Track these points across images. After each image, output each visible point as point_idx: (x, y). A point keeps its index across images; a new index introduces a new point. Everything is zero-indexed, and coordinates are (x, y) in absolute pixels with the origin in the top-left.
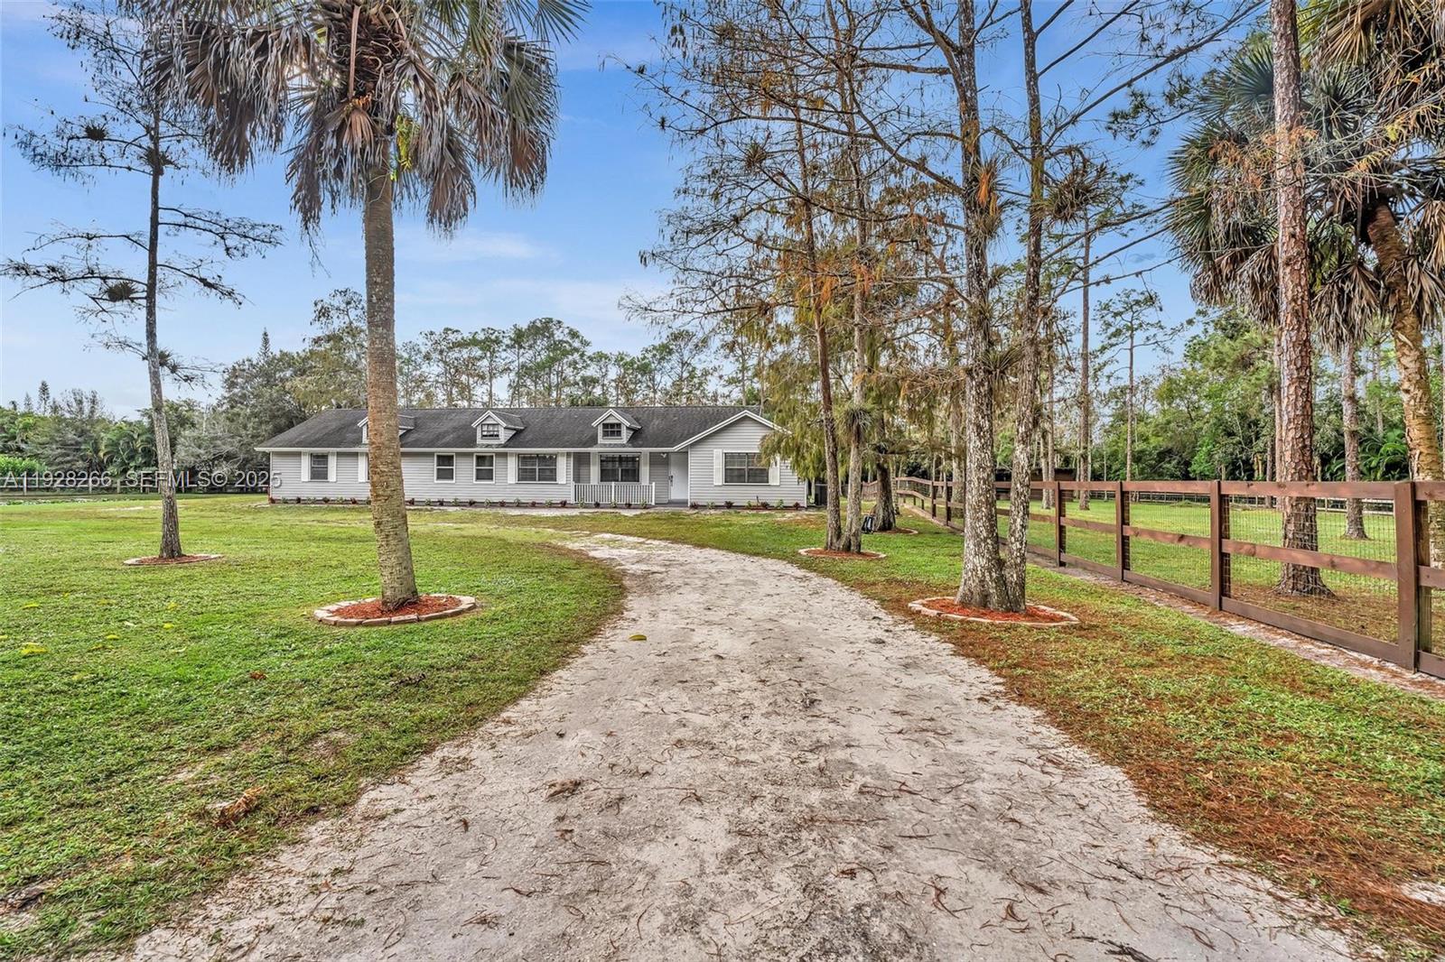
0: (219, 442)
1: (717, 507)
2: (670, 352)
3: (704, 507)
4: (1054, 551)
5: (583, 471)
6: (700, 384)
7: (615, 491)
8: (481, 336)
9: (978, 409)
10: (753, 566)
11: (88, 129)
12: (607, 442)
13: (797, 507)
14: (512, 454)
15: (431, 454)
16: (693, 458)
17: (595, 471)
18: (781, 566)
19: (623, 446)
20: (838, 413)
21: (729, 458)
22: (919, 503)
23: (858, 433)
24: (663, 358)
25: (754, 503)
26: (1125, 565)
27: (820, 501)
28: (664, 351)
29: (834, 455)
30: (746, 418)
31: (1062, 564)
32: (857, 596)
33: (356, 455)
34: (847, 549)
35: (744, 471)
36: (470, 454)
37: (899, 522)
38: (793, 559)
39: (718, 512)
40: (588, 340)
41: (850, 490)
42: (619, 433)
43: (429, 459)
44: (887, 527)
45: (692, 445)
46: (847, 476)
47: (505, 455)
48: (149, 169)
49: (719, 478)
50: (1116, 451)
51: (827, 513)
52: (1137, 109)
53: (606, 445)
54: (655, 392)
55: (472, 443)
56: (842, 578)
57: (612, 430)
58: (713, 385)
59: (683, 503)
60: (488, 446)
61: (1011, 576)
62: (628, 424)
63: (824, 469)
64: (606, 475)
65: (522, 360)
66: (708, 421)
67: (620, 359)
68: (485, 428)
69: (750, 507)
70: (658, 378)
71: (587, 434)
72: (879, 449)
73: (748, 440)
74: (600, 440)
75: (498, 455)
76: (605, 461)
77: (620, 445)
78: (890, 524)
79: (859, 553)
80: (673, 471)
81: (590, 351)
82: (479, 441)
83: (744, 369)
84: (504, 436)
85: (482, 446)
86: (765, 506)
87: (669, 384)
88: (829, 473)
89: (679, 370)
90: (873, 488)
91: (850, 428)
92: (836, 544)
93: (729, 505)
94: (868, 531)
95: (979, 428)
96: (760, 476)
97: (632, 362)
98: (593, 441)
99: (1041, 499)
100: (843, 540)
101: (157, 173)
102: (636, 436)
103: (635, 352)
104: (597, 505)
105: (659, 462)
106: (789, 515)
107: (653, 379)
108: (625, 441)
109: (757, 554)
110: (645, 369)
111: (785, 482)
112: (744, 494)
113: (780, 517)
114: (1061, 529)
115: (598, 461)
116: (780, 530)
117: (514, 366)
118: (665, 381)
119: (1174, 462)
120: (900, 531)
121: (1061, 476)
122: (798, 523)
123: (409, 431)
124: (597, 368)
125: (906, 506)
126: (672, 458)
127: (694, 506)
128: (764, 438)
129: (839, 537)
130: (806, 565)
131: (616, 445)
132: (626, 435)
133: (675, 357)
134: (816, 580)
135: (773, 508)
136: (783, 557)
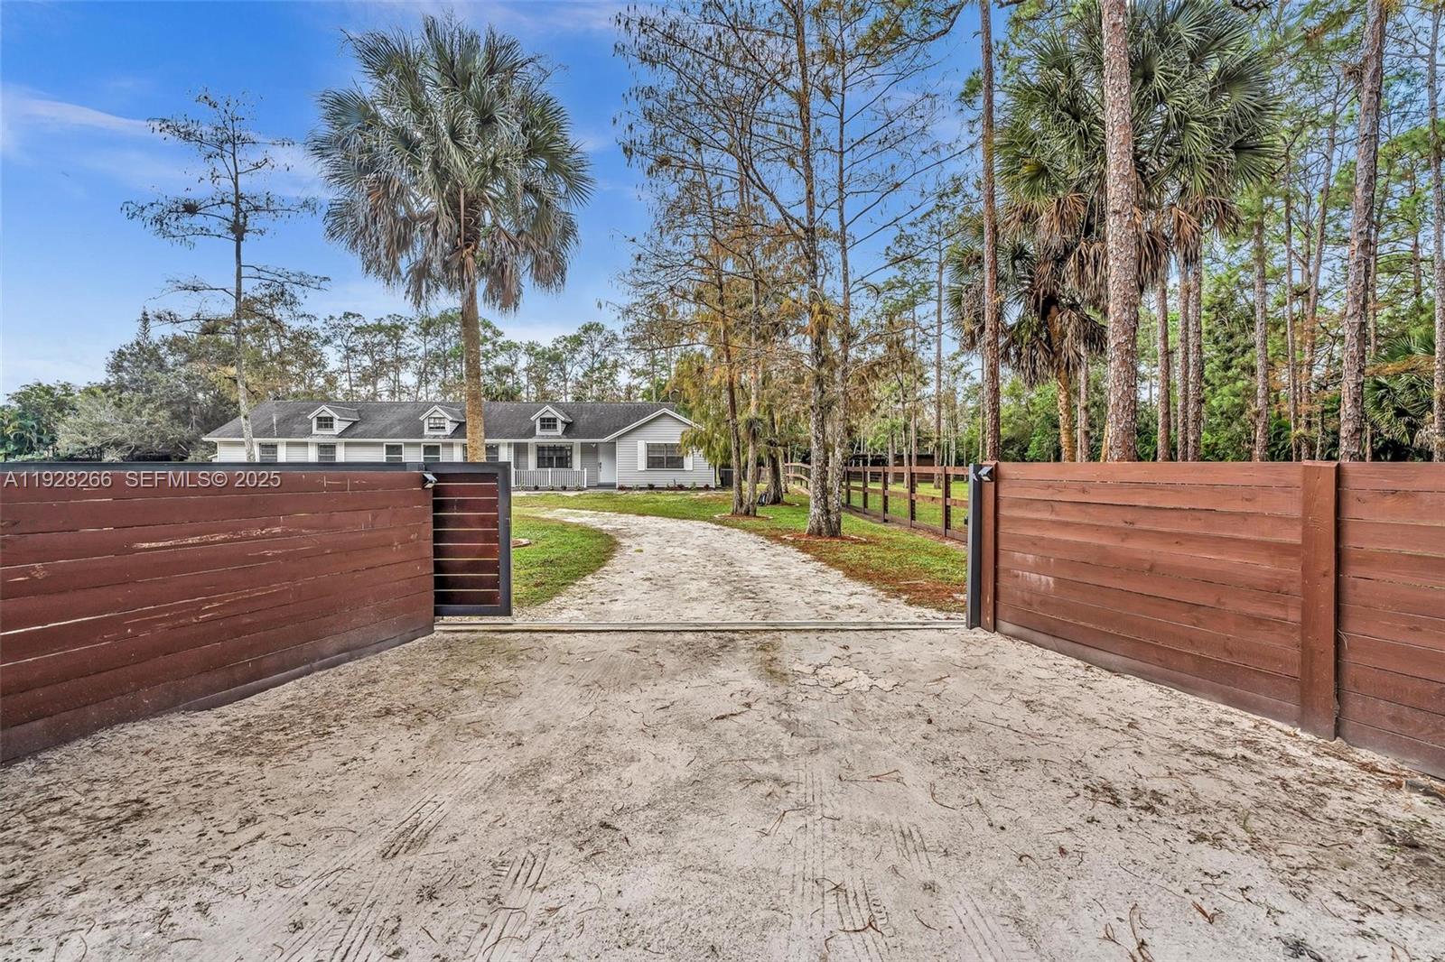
0: (106, 429)
1: (641, 489)
2: (581, 343)
3: (630, 489)
4: (882, 513)
5: (522, 460)
6: (611, 374)
7: (550, 475)
8: (387, 322)
9: (816, 428)
10: (686, 525)
11: (185, 206)
12: (544, 433)
13: (707, 488)
14: (457, 444)
15: (380, 444)
16: (621, 449)
17: (532, 460)
18: (703, 524)
19: (559, 437)
20: (742, 418)
21: (651, 448)
22: (804, 484)
23: (754, 434)
24: (575, 350)
25: (671, 485)
26: (913, 518)
27: (726, 482)
28: (577, 341)
29: (738, 449)
30: (664, 415)
31: (886, 521)
32: (752, 536)
33: (306, 444)
34: (747, 513)
35: (664, 458)
36: (418, 445)
37: (786, 498)
38: (711, 520)
39: (644, 492)
40: (501, 330)
41: (749, 474)
42: (555, 426)
43: (379, 449)
44: (777, 501)
45: (619, 437)
46: (747, 462)
47: (451, 445)
48: (233, 236)
49: (642, 464)
50: (971, 440)
51: (733, 492)
52: (956, 191)
53: (543, 437)
54: (566, 380)
55: (420, 434)
56: (744, 528)
57: (548, 423)
58: (623, 378)
59: (612, 486)
60: (435, 437)
61: (833, 518)
62: (563, 419)
63: (730, 457)
64: (543, 462)
65: (429, 347)
66: (629, 416)
67: (531, 349)
68: (432, 421)
69: (669, 489)
70: (569, 368)
71: (526, 427)
72: (771, 443)
73: (669, 433)
74: (538, 432)
75: (445, 445)
76: (540, 449)
77: (555, 437)
78: (779, 499)
79: (755, 516)
80: (602, 459)
81: (501, 340)
82: (426, 432)
83: (654, 363)
84: (450, 428)
85: (430, 437)
86: (681, 487)
87: (581, 374)
88: (734, 460)
89: (590, 361)
90: (767, 472)
91: (748, 431)
92: (739, 510)
93: (651, 487)
94: (763, 504)
95: (817, 438)
96: (676, 463)
97: (544, 353)
98: (531, 433)
99: (903, 481)
100: (744, 508)
101: (239, 239)
102: (569, 428)
103: (546, 341)
104: (536, 488)
105: (590, 452)
106: (702, 494)
107: (563, 369)
108: (560, 433)
109: (685, 518)
110: (555, 359)
111: (697, 468)
112: (664, 477)
113: (693, 495)
114: (912, 503)
115: (535, 449)
116: (697, 504)
117: (420, 352)
118: (575, 371)
119: (1015, 450)
120: (786, 504)
121: (923, 460)
122: (709, 500)
123: (355, 423)
124: (507, 357)
125: (795, 487)
126: (601, 449)
127: (622, 488)
128: (683, 433)
129: (741, 505)
130: (718, 523)
131: (552, 437)
132: (560, 428)
133: (586, 348)
134: (727, 530)
135: (687, 489)
136: (704, 519)
